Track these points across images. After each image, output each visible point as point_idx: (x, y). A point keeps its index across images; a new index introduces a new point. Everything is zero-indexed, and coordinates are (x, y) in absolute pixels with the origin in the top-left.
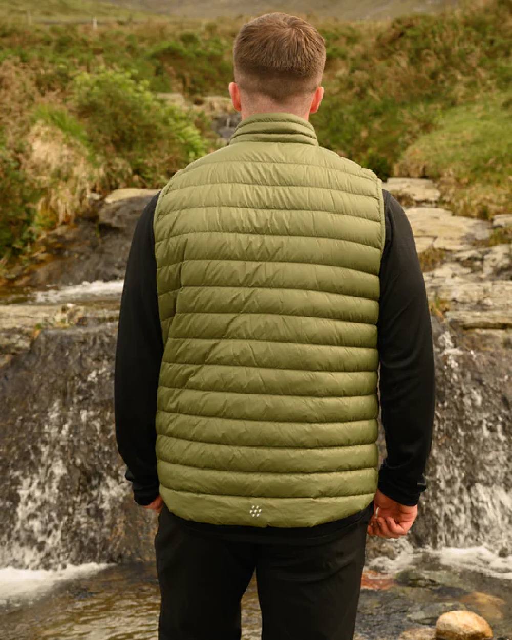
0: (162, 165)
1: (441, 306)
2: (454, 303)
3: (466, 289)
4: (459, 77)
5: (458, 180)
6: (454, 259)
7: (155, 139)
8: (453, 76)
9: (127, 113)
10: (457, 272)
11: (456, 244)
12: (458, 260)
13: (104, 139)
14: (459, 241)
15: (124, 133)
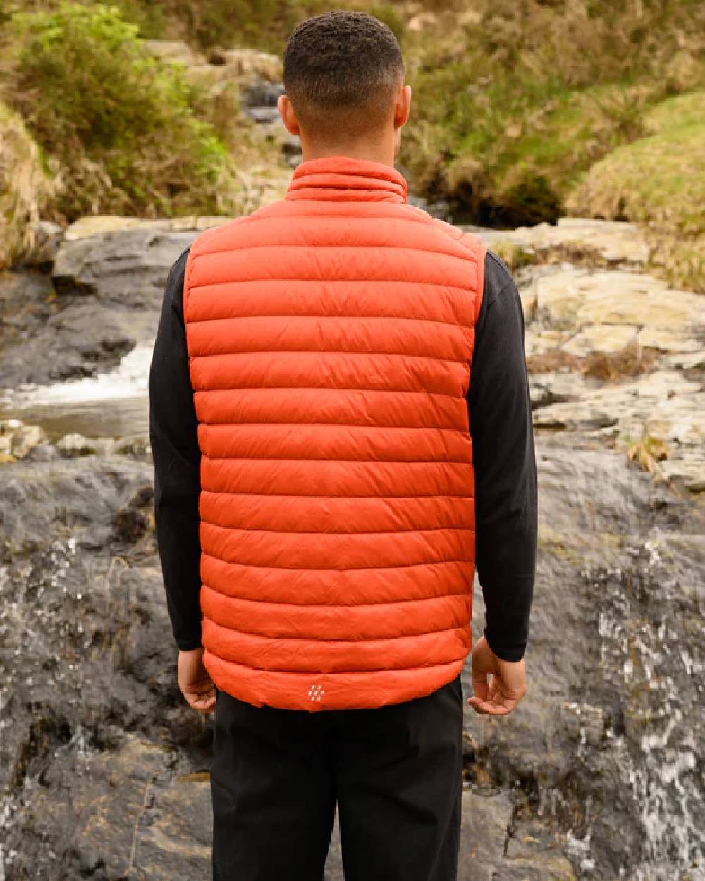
0: (161, 173)
1: (653, 449)
2: (675, 444)
3: (696, 422)
4: (682, 41)
5: (681, 225)
6: (673, 365)
7: (151, 128)
8: (672, 38)
9: (102, 80)
10: (677, 388)
11: (676, 340)
12: (679, 367)
13: (65, 127)
14: (679, 335)
15: (98, 117)
